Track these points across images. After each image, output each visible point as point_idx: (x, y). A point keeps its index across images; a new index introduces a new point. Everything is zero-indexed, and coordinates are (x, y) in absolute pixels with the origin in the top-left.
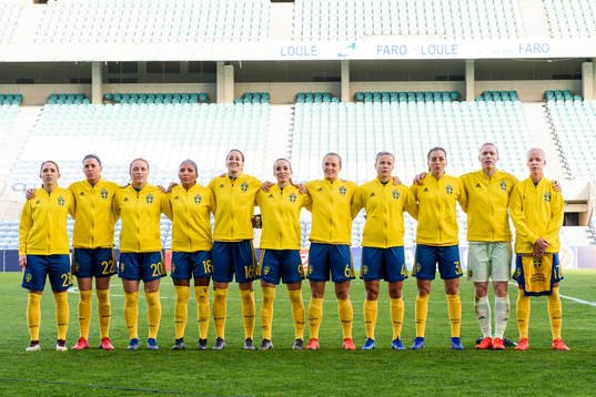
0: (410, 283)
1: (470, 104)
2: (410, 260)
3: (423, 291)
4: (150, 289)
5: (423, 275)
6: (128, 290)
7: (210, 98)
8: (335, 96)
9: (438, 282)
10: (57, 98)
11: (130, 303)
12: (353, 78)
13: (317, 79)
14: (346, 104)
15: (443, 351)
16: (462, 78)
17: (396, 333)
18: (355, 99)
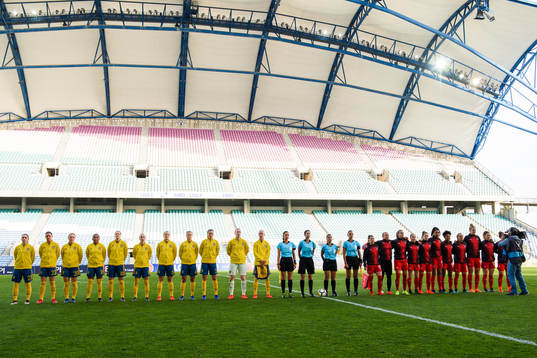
0: (199, 276)
1: (206, 214)
2: (199, 268)
3: (204, 279)
4: (74, 281)
5: (204, 273)
6: (65, 281)
7: (114, 211)
8: (159, 211)
9: (209, 276)
10: (57, 210)
11: (67, 286)
12: (165, 205)
13: (153, 205)
14: (163, 214)
15: (212, 300)
16: (204, 205)
17: (192, 294)
18: (166, 212)
